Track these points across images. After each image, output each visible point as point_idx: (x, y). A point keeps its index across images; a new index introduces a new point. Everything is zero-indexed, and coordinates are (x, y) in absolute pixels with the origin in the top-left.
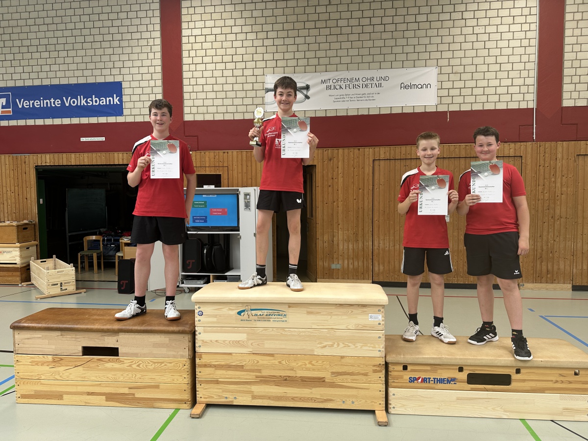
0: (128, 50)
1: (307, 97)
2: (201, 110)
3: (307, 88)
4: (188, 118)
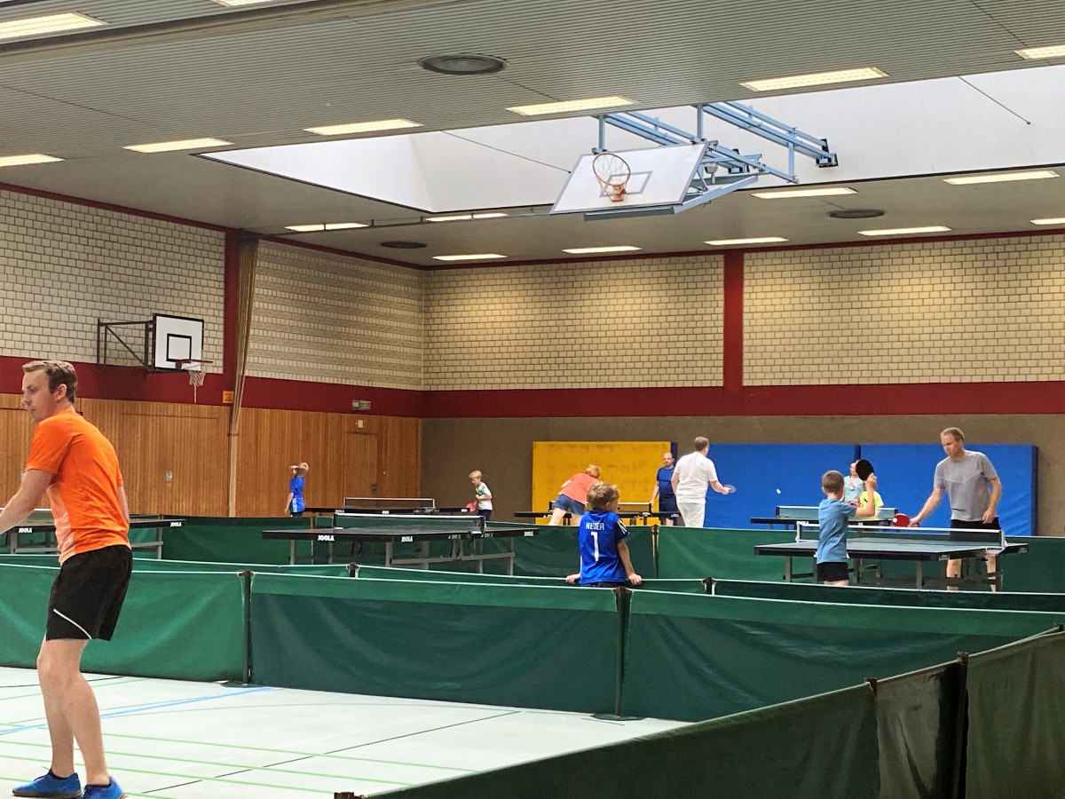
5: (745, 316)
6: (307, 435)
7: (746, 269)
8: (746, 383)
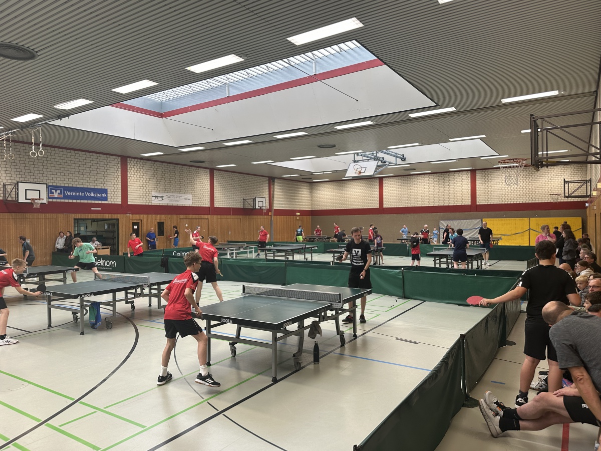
0: (110, 178)
1: (163, 200)
3: (163, 197)
4: (129, 203)
5: (384, 192)
6: (287, 221)
7: (384, 181)
8: (384, 207)
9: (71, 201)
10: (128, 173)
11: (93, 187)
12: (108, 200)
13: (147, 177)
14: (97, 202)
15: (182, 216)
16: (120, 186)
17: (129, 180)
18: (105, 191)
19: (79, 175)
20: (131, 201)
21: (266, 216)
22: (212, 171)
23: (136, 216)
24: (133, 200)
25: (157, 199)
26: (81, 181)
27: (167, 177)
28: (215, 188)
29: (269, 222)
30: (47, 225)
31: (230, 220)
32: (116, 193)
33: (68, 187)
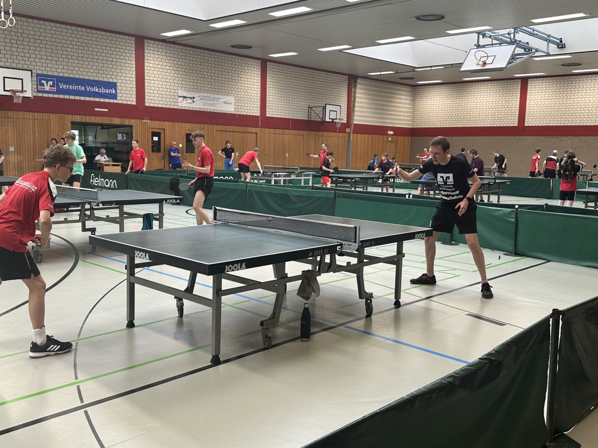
0: (120, 68)
1: (194, 102)
2: (153, 101)
3: (194, 98)
4: (147, 104)
5: (527, 101)
6: (372, 142)
7: (529, 85)
8: (526, 125)
9: (67, 97)
10: (146, 61)
11: (96, 79)
12: (118, 98)
13: (171, 68)
14: (102, 100)
15: (220, 127)
16: (134, 79)
17: (146, 71)
18: (113, 85)
19: (77, 62)
20: (150, 101)
21: (341, 134)
22: (264, 63)
23: (157, 123)
24: (152, 99)
25: (185, 102)
26: (81, 69)
27: (199, 69)
28: (268, 88)
29: (346, 143)
30: (36, 129)
31: (289, 136)
32: (129, 89)
33: (63, 77)
